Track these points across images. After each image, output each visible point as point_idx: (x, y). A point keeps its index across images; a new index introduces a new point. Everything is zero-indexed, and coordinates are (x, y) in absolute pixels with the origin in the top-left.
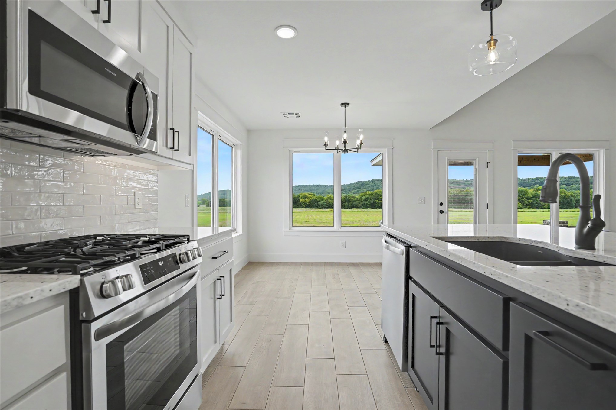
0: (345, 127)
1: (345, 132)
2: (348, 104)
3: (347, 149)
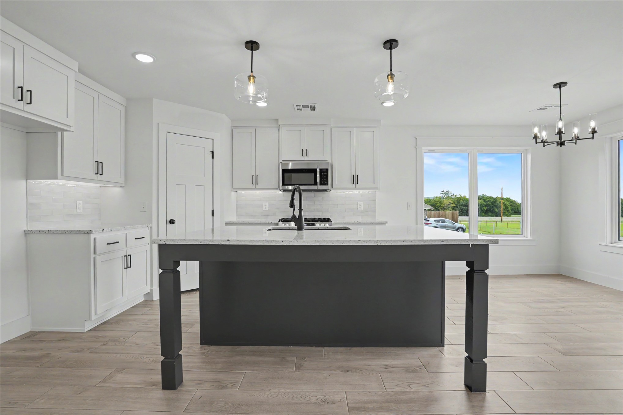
0: (561, 113)
1: (561, 119)
2: (565, 84)
3: (564, 141)
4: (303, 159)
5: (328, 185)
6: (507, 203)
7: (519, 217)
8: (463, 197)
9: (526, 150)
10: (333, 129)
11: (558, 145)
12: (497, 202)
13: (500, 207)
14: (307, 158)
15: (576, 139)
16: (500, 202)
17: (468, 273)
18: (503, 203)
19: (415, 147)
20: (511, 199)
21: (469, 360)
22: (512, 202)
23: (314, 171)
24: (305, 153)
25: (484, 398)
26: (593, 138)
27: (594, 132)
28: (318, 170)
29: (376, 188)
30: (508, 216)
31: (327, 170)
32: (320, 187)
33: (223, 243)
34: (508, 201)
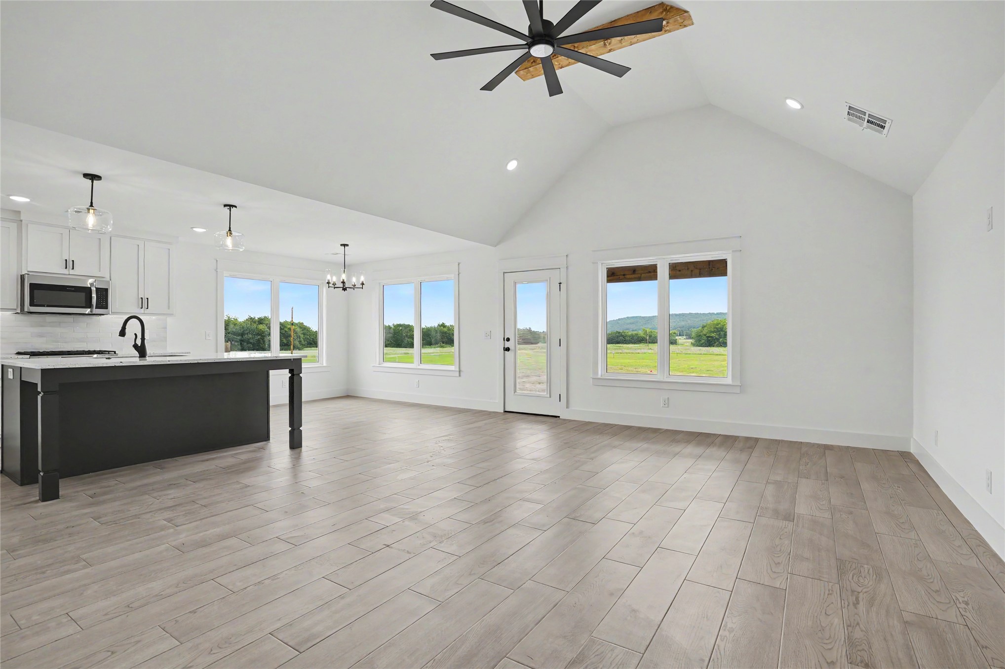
2: (347, 245)
3: (346, 288)
4: (66, 271)
5: (107, 309)
6: (298, 330)
7: (315, 350)
8: (233, 320)
9: (323, 283)
10: (112, 238)
11: (343, 290)
12: (286, 329)
13: (290, 336)
14: (72, 272)
15: (354, 287)
16: (290, 329)
17: (290, 378)
18: (294, 330)
19: (215, 270)
20: (305, 324)
21: (292, 433)
22: (305, 329)
23: (88, 291)
24: (69, 264)
25: (301, 450)
26: (362, 288)
27: (363, 284)
28: (94, 289)
29: (171, 315)
30: (300, 350)
31: (106, 290)
32: (96, 311)
33: (117, 365)
34: (300, 328)
